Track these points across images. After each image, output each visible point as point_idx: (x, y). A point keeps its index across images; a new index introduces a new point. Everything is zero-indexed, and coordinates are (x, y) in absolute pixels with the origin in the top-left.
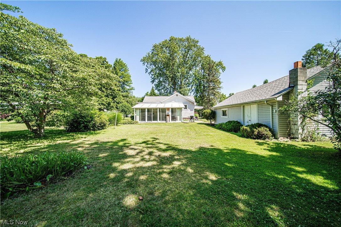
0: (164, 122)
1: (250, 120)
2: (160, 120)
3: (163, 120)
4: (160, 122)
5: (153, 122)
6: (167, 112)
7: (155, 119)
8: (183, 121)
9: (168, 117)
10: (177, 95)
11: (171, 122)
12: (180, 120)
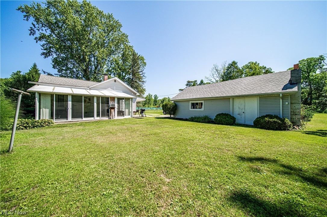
0: (106, 118)
1: (243, 112)
2: (98, 115)
3: (103, 115)
4: (98, 118)
5: (84, 119)
6: (111, 103)
7: (89, 114)
8: (133, 116)
9: (112, 110)
10: (115, 81)
11: (116, 117)
12: (129, 115)
